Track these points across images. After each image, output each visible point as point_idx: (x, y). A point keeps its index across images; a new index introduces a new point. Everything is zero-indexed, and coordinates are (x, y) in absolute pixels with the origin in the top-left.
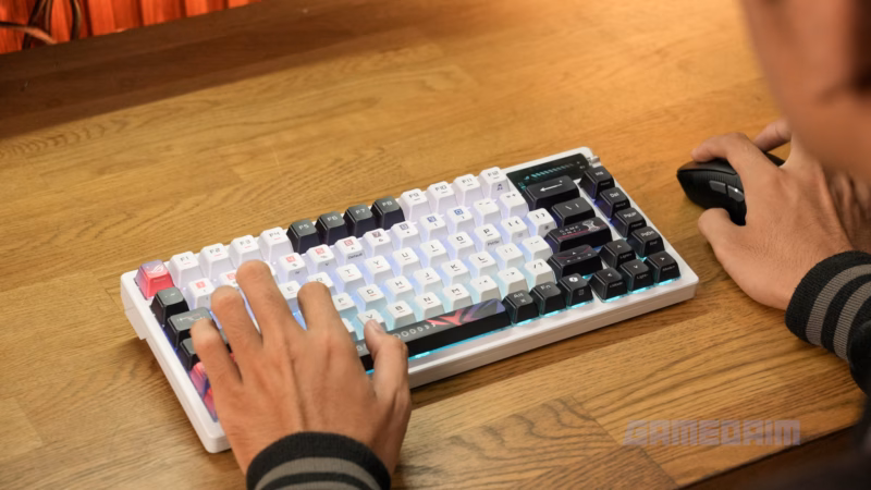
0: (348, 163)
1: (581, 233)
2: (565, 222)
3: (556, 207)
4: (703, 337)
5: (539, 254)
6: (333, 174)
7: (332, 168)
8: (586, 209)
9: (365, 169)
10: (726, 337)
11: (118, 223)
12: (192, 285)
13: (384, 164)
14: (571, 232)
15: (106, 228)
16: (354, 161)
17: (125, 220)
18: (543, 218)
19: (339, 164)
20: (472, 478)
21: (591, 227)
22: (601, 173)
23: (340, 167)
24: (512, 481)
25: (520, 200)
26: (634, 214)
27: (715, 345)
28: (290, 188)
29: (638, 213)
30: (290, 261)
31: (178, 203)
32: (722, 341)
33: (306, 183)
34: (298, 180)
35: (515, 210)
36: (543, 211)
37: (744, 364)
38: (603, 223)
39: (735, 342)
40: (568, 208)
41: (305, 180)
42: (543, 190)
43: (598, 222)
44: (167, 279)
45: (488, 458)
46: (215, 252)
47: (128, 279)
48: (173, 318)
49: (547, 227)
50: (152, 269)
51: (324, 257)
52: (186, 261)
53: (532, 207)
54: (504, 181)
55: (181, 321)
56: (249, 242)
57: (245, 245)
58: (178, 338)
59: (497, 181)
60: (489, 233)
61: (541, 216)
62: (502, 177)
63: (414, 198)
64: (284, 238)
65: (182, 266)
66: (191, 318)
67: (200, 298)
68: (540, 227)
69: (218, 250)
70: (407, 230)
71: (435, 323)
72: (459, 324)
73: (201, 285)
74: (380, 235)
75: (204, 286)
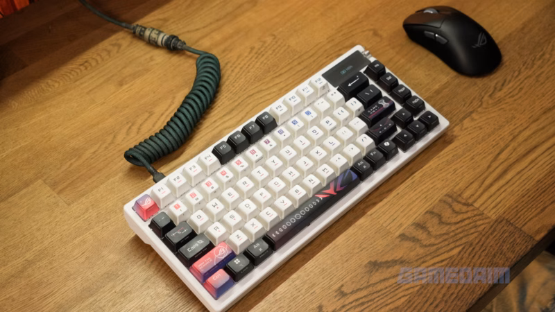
0: (259, 49)
1: (380, 110)
2: (368, 104)
3: (359, 95)
5: (361, 132)
6: (253, 59)
7: (251, 55)
8: (377, 93)
9: (270, 52)
12: (172, 207)
13: (279, 46)
14: (373, 111)
15: (141, 125)
16: (262, 47)
18: (355, 104)
19: (254, 51)
21: (385, 105)
22: (377, 65)
23: (256, 53)
25: (340, 96)
26: (404, 89)
29: (406, 88)
30: (224, 175)
33: (241, 68)
34: (236, 67)
35: (339, 102)
36: (354, 99)
38: (390, 100)
40: (367, 93)
41: (240, 66)
42: (350, 85)
43: (387, 100)
44: (155, 207)
46: (177, 180)
47: (128, 208)
48: (168, 234)
49: (359, 110)
50: (144, 202)
51: (242, 166)
52: (162, 191)
53: (347, 98)
54: (327, 84)
55: (174, 235)
56: (194, 167)
57: (193, 169)
58: (176, 248)
59: (323, 84)
60: (329, 123)
61: (354, 103)
62: (324, 81)
63: (279, 109)
64: (215, 158)
65: (161, 196)
66: (179, 233)
67: (180, 216)
68: (356, 111)
69: (178, 178)
70: (283, 134)
71: (321, 197)
72: (335, 194)
73: (177, 207)
74: (269, 142)
75: (179, 207)
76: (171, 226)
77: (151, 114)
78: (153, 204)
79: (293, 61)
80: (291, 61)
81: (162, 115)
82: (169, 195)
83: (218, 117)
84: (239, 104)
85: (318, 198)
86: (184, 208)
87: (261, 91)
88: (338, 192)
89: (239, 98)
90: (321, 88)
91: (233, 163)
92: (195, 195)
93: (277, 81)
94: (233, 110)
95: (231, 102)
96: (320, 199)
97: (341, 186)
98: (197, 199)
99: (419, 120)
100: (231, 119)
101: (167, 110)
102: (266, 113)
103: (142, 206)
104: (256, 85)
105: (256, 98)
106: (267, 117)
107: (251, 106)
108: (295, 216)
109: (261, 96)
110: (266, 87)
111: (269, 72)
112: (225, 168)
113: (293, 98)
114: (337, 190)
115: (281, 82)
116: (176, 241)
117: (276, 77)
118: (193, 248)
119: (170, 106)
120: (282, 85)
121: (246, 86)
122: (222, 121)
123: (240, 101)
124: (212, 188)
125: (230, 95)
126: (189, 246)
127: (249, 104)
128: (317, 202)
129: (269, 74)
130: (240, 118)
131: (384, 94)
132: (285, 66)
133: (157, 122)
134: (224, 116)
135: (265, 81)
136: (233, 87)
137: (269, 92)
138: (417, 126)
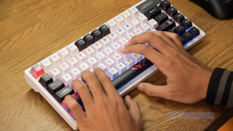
0: (74, 7)
1: (167, 26)
2: (161, 22)
3: (156, 18)
4: (211, 53)
6: (71, 12)
7: (70, 10)
8: (166, 17)
9: (81, 9)
10: (218, 51)
11: (6, 44)
12: (52, 71)
13: (86, 5)
14: (163, 26)
15: (2, 47)
16: (76, 6)
17: (7, 43)
19: (72, 8)
20: (162, 121)
21: (170, 23)
22: (166, 2)
23: (73, 9)
24: (175, 120)
25: (145, 18)
26: (180, 15)
27: (216, 55)
28: (59, 20)
29: (182, 15)
30: (81, 56)
31: (23, 32)
32: (217, 53)
33: (63, 17)
34: (60, 17)
35: (144, 21)
36: (152, 20)
37: (228, 60)
38: (173, 20)
39: (221, 53)
40: (160, 17)
41: (63, 16)
42: (151, 12)
43: (171, 20)
44: (42, 71)
45: (164, 112)
46: (55, 57)
47: (27, 72)
48: (49, 85)
49: (155, 25)
50: (36, 68)
51: (91, 52)
52: (46, 63)
53: (149, 19)
54: (138, 11)
55: (53, 86)
56: (65, 51)
57: (64, 52)
58: (53, 93)
59: (135, 12)
60: (139, 32)
61: (153, 22)
62: (137, 10)
63: (112, 23)
64: (76, 47)
65: (46, 65)
66: (56, 84)
67: (56, 76)
68: (154, 26)
69: (56, 56)
70: (114, 36)
71: (134, 69)
72: (141, 67)
73: (55, 71)
74: (106, 40)
75: (56, 71)
76: (51, 81)
77: (9, 41)
78: (41, 69)
79: (94, 13)
80: (92, 14)
81: (16, 42)
82: (50, 65)
83: (49, 43)
84: (62, 36)
85: (132, 69)
86: (58, 72)
87: (75, 29)
88: (143, 67)
89: (62, 33)
90: (135, 13)
91: (86, 50)
92: (65, 65)
93: (84, 24)
94: (58, 39)
95: (57, 35)
96: (133, 70)
97: (145, 64)
98: (66, 67)
99: (189, 31)
100: (56, 44)
101: (19, 39)
102: (104, 25)
103: (35, 70)
104: (72, 26)
105: (72, 33)
106: (105, 27)
107: (68, 38)
108: (120, 78)
109: (74, 32)
110: (78, 28)
111: (80, 19)
112: (82, 53)
113: (119, 18)
114: (143, 65)
115: (86, 25)
116: (54, 88)
117: (84, 22)
118: (63, 92)
119: (21, 37)
120: (87, 26)
121: (66, 27)
122: (51, 46)
123: (62, 35)
124: (74, 62)
125: (57, 31)
126: (61, 92)
127: (67, 36)
128: (131, 71)
129: (80, 20)
130: (61, 44)
131: (170, 17)
132: (89, 16)
133: (12, 45)
134: (52, 43)
135: (77, 24)
136: (59, 27)
137: (79, 30)
138: (188, 34)
